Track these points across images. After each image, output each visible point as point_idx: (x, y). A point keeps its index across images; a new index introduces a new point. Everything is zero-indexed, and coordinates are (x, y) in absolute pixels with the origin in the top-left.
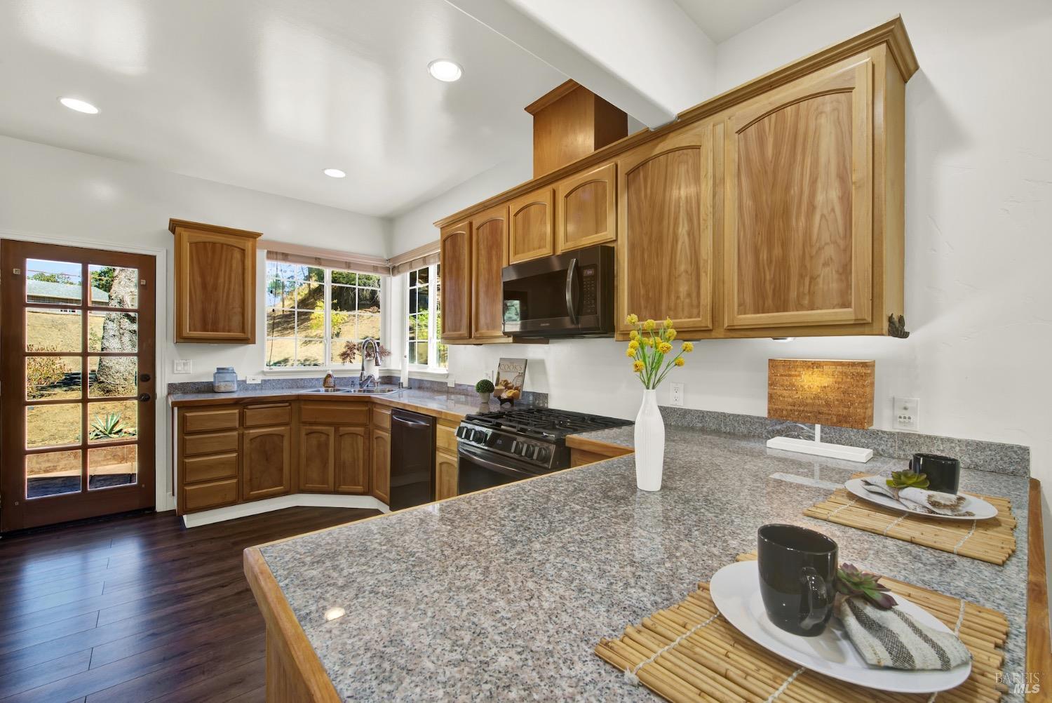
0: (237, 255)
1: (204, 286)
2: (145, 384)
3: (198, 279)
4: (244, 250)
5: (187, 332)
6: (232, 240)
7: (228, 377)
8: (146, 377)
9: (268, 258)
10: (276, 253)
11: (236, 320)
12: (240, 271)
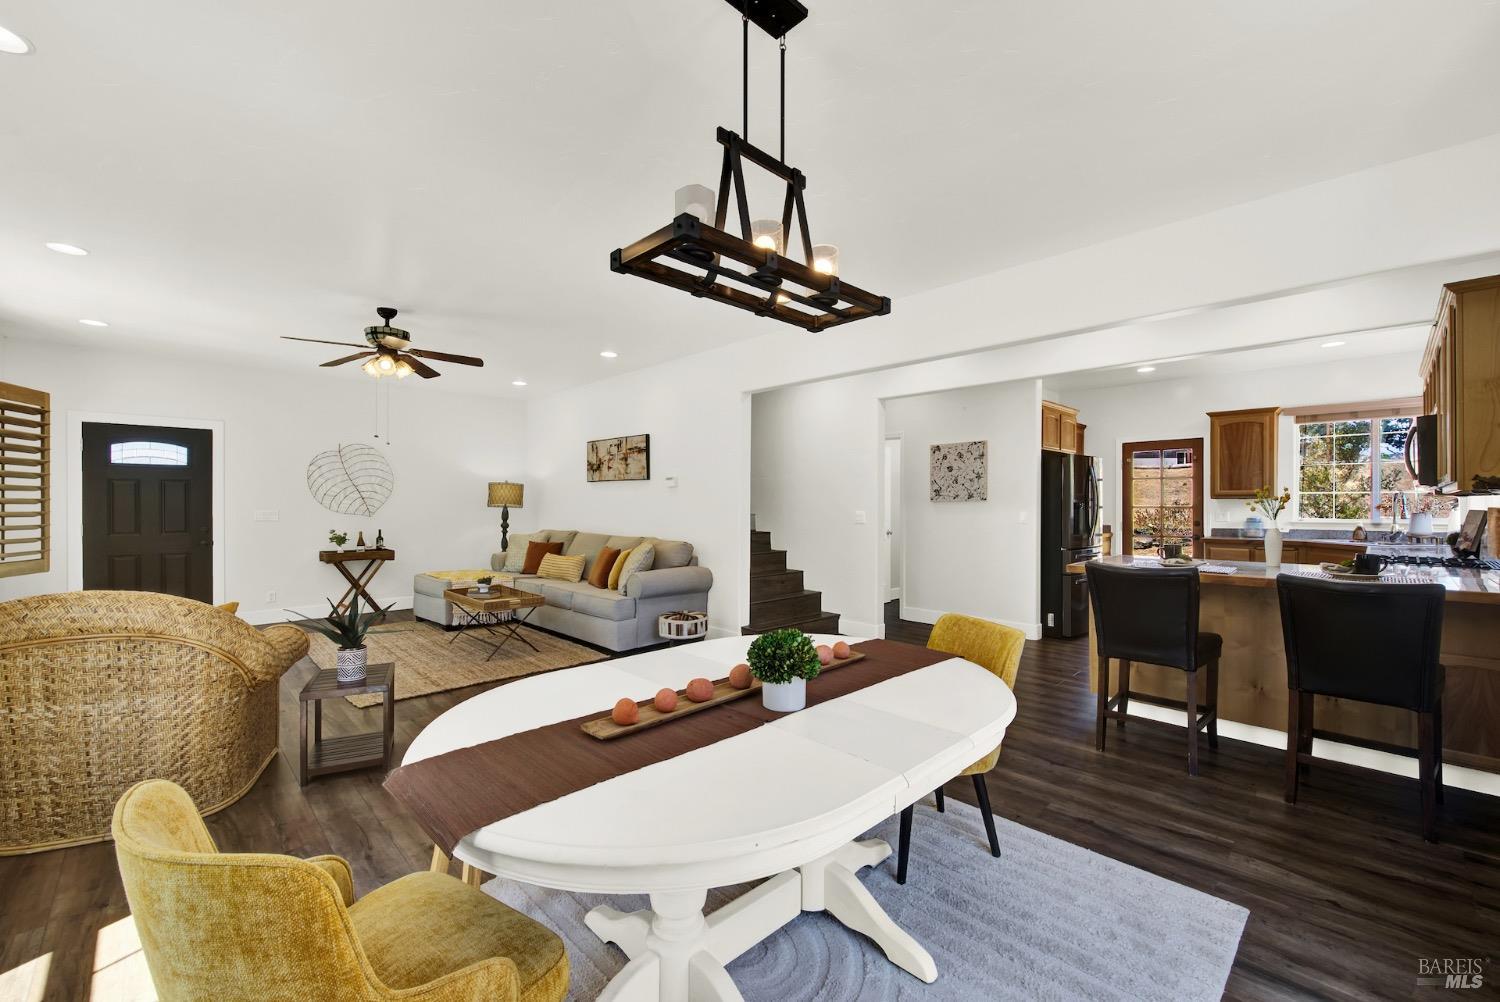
0: (1257, 429)
1: (1231, 456)
2: (1197, 528)
3: (1226, 452)
4: (1262, 424)
5: (1218, 490)
6: (1252, 418)
7: (1256, 525)
8: (1199, 523)
9: (1297, 422)
10: (1305, 417)
11: (1256, 480)
12: (1260, 440)
